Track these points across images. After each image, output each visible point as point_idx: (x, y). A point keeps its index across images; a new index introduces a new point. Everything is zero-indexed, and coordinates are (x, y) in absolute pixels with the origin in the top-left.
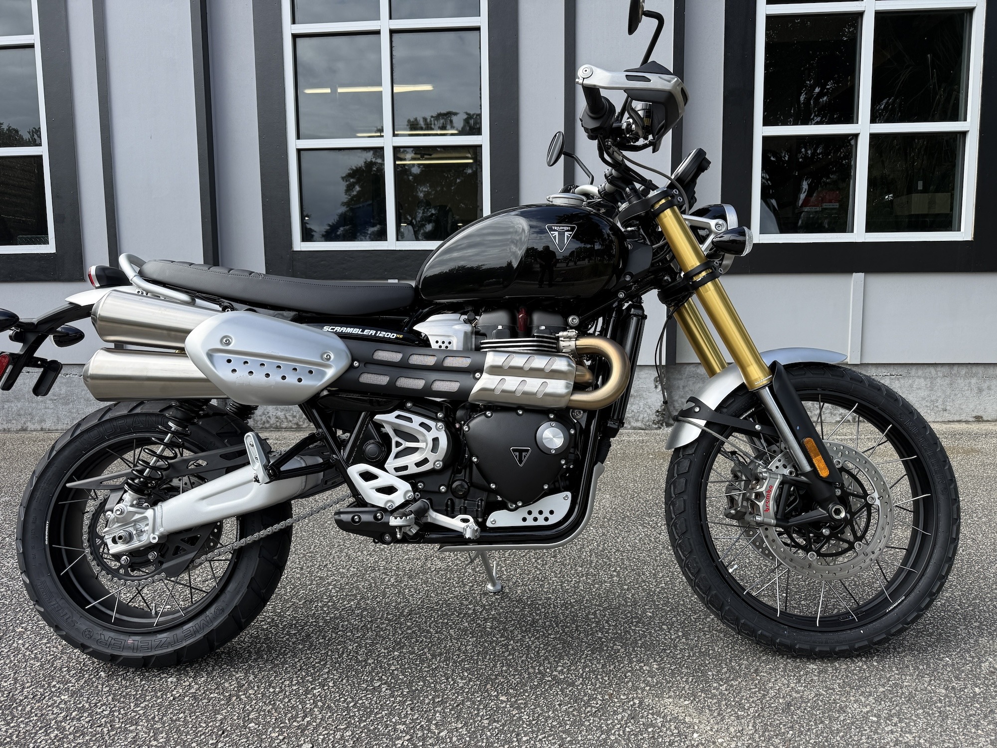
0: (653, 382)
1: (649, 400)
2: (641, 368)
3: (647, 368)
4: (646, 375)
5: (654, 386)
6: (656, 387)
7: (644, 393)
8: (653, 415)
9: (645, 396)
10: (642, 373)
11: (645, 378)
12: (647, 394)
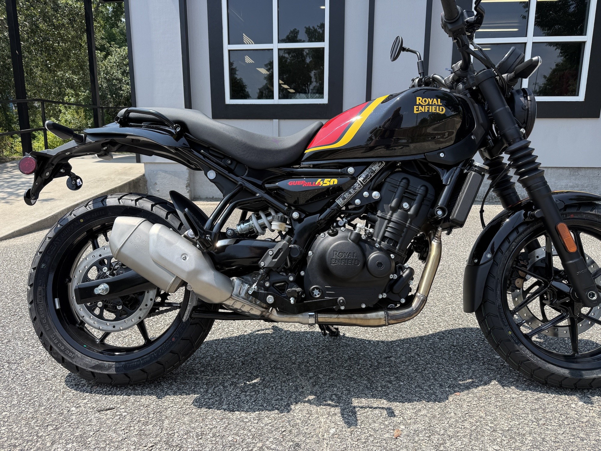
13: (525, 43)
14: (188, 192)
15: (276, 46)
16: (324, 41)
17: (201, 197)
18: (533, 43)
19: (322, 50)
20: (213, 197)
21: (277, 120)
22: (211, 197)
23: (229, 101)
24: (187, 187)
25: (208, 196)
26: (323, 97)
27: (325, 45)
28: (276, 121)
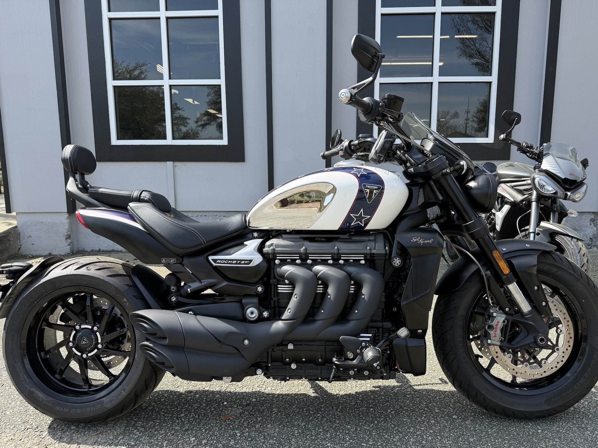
0: (589, 222)
1: (586, 232)
2: (583, 213)
3: (586, 213)
4: (586, 218)
5: (589, 224)
6: (591, 224)
7: (584, 228)
8: (588, 240)
9: (584, 230)
10: (583, 216)
11: (585, 219)
12: (586, 228)
13: (432, 83)
14: (69, 245)
15: (166, 83)
16: (220, 78)
17: (86, 249)
18: (439, 82)
19: (218, 87)
20: (100, 250)
21: (172, 162)
22: (98, 249)
23: (115, 141)
24: (66, 239)
25: (94, 249)
26: (221, 138)
27: (222, 82)
28: (170, 163)
